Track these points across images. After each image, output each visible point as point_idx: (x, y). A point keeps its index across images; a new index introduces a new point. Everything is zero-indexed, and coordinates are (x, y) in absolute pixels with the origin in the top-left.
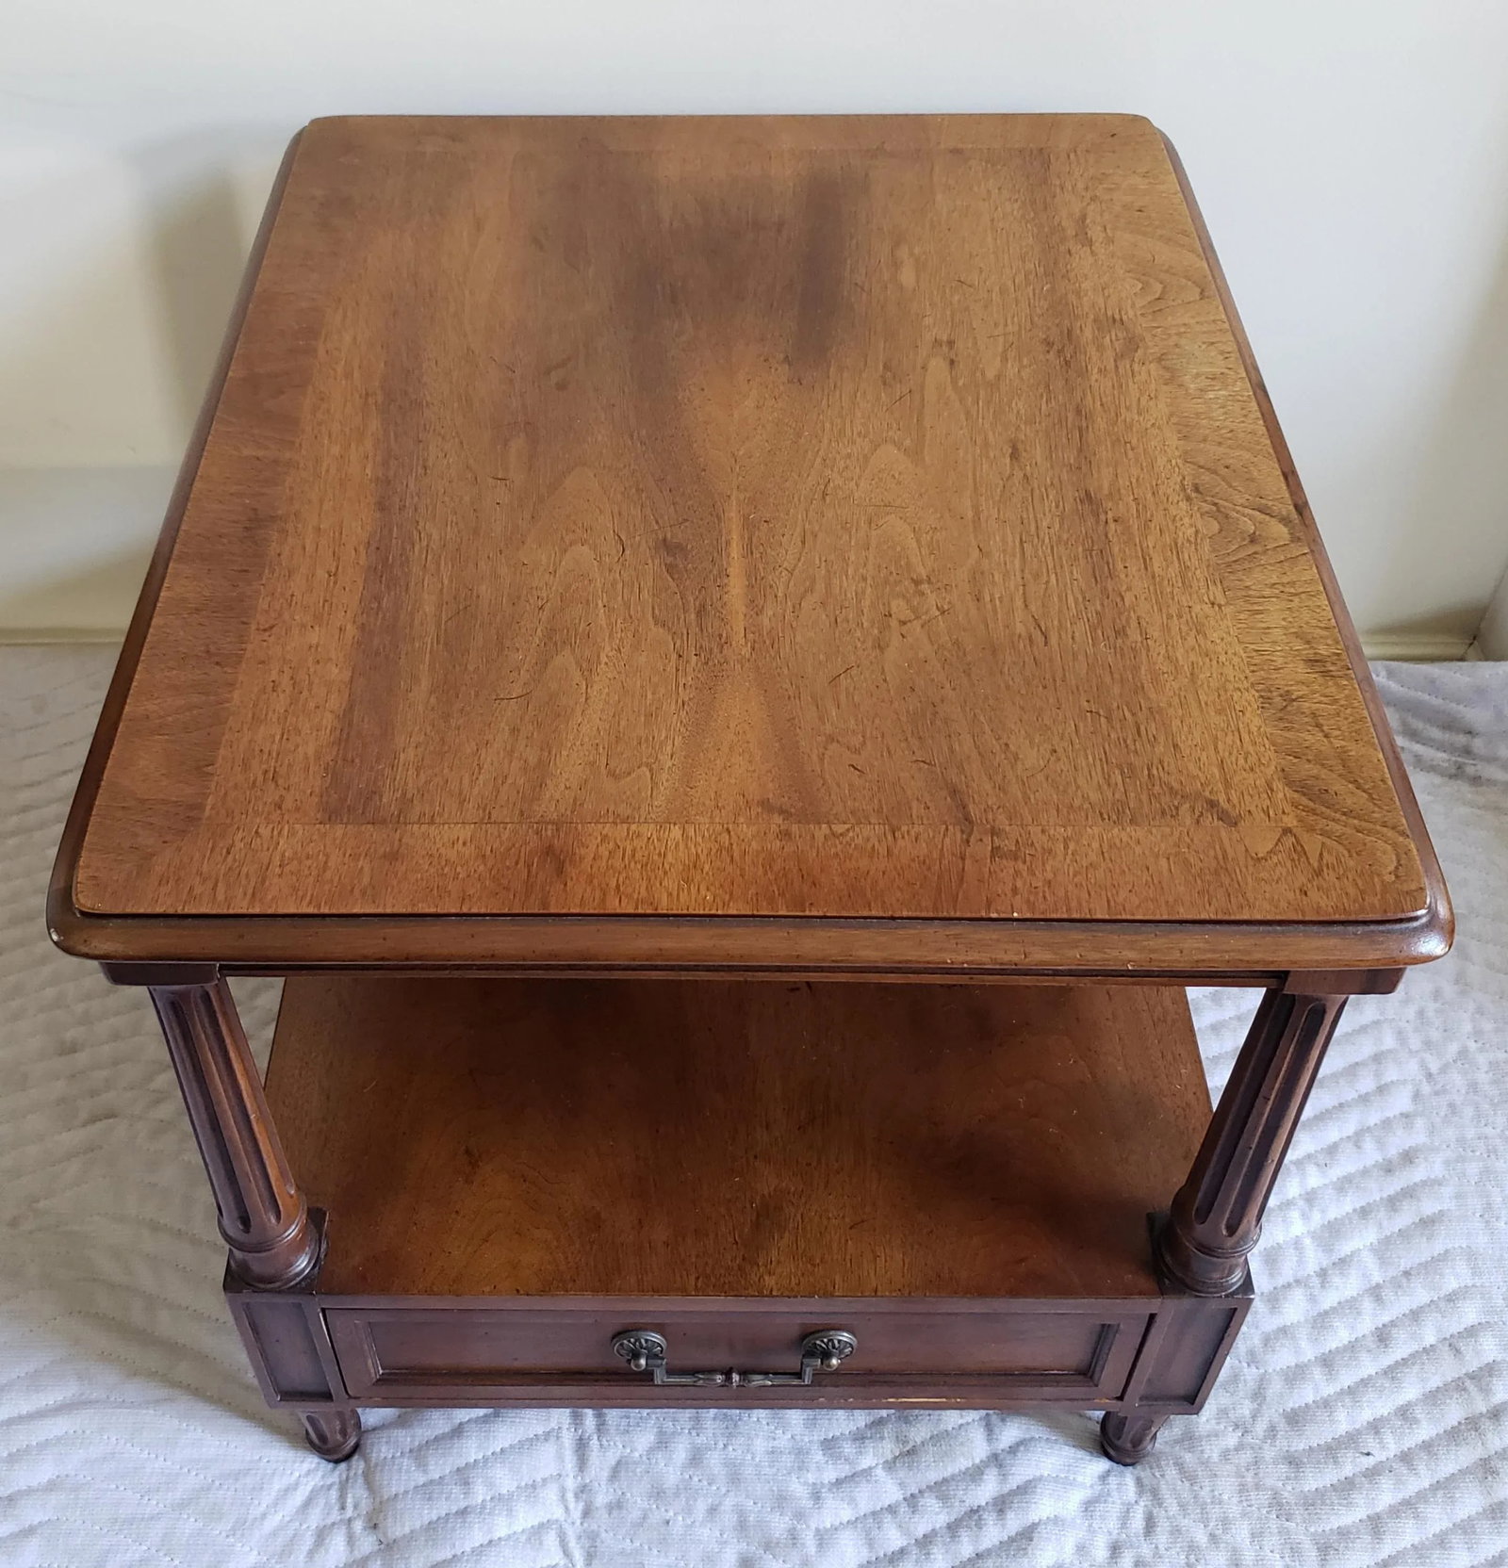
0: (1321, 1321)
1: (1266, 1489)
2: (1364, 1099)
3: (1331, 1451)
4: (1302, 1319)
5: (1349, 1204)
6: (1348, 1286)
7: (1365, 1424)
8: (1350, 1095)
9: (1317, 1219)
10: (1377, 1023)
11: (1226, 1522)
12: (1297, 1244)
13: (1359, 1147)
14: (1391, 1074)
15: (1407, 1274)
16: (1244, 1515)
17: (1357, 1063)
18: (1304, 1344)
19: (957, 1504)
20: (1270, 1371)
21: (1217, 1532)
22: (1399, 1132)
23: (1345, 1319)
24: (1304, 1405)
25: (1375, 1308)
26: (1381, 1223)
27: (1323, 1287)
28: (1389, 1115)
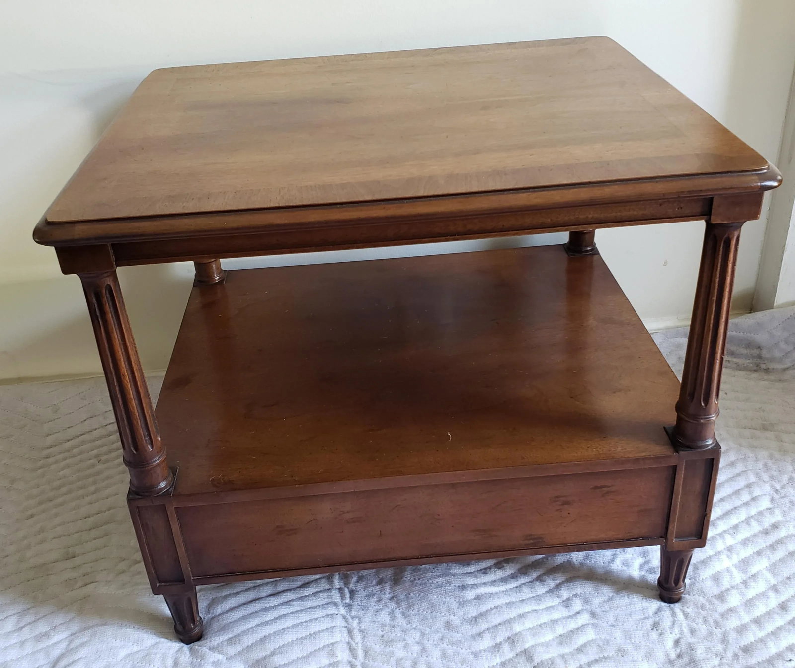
0: (749, 604)
2: (746, 504)
3: (770, 662)
4: (739, 604)
5: (750, 550)
6: (759, 587)
7: (785, 648)
8: (738, 503)
9: (736, 559)
10: (744, 472)
12: (728, 570)
13: (749, 525)
14: (757, 492)
15: (788, 578)
17: (739, 489)
18: (743, 614)
20: (728, 629)
22: (768, 515)
23: (761, 601)
24: (750, 643)
25: (776, 595)
26: (769, 557)
27: (746, 588)
28: (760, 510)
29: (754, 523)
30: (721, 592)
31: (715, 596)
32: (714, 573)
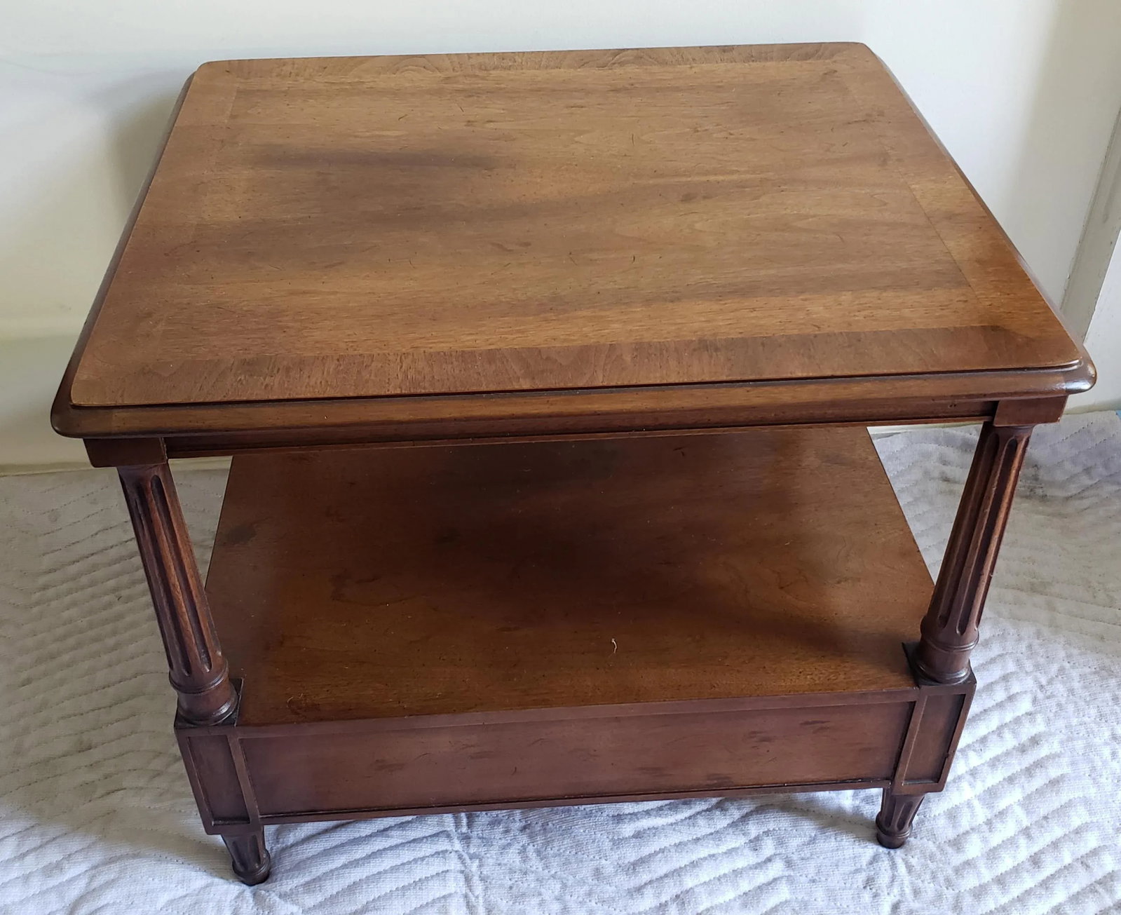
0: (992, 855)
2: (1000, 705)
4: (980, 855)
5: (1000, 775)
6: (1007, 830)
9: (980, 787)
10: (1001, 656)
12: (969, 804)
13: (1001, 738)
14: (1016, 688)
15: (1046, 818)
17: (992, 683)
18: (983, 870)
20: (963, 891)
22: (1027, 725)
23: (1008, 852)
25: (1027, 843)
26: (1023, 786)
27: (990, 831)
28: (1018, 715)
30: (958, 836)
31: (949, 841)
32: (950, 807)
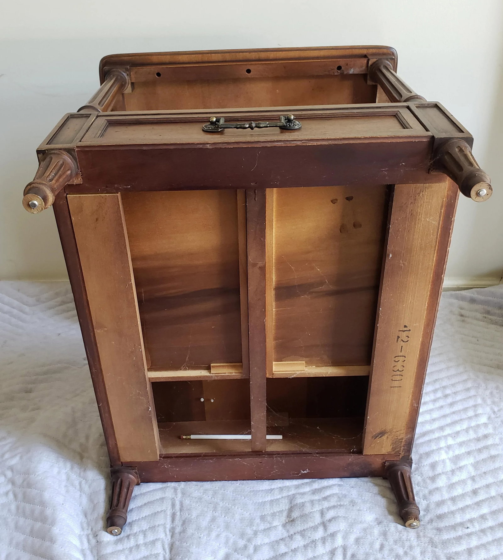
0: (451, 486)
1: (428, 537)
2: (470, 418)
3: (454, 527)
4: (445, 486)
5: (463, 450)
6: (463, 475)
7: (467, 520)
8: (464, 416)
9: (451, 454)
10: (475, 396)
11: (411, 547)
12: (443, 461)
13: (467, 432)
14: (480, 411)
15: (485, 473)
16: (418, 545)
17: (468, 407)
18: (445, 493)
19: (308, 538)
20: (432, 502)
21: (408, 551)
22: (483, 428)
23: (461, 486)
24: (444, 513)
25: (472, 483)
26: (475, 457)
27: (452, 475)
28: (479, 423)
29: (471, 432)
30: (434, 475)
31: (430, 477)
32: (433, 462)
